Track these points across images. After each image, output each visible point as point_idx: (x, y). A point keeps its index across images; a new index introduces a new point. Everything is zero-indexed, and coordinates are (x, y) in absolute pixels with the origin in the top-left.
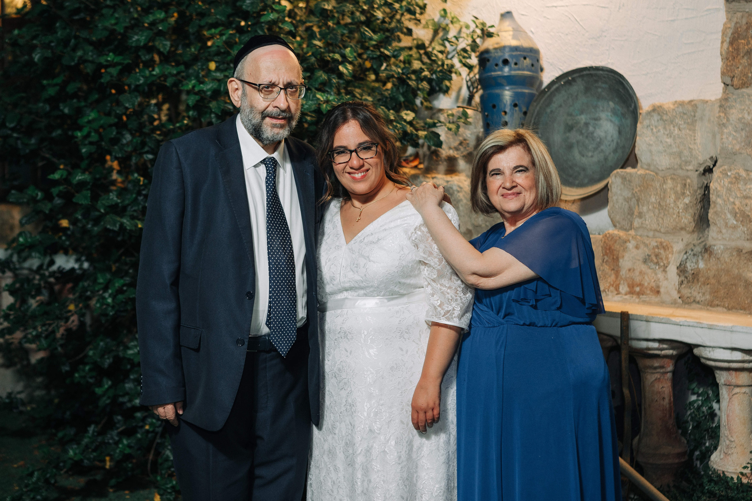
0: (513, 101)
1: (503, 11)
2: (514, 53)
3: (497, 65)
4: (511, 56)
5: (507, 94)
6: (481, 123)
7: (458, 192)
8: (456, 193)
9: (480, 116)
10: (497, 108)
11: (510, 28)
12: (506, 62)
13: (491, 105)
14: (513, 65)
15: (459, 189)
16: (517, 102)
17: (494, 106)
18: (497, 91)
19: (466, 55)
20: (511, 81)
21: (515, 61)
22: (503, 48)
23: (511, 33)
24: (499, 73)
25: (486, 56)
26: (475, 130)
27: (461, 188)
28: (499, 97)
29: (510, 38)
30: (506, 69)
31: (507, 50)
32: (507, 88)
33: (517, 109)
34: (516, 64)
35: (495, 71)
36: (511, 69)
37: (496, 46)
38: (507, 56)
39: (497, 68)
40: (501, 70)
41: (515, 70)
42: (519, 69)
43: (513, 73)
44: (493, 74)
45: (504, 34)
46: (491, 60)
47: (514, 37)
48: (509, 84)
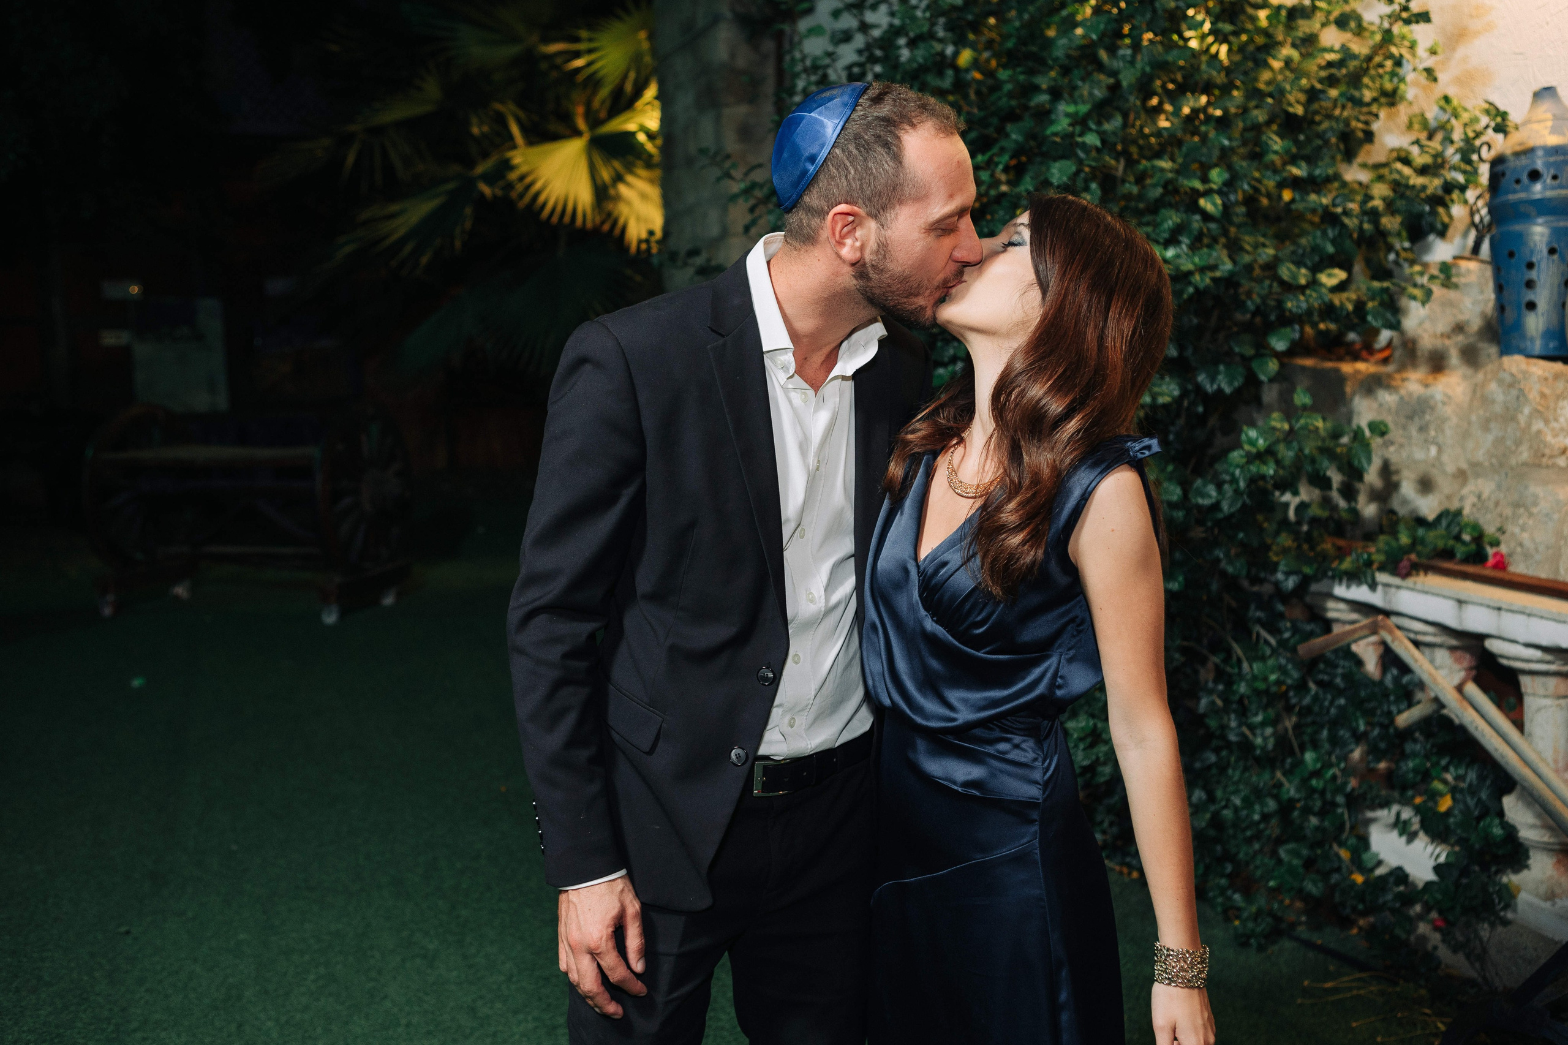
0: (1549, 243)
1: (1537, 87)
2: (1552, 159)
3: (1518, 181)
4: (1548, 165)
5: (1539, 232)
6: (1491, 285)
7: (1444, 403)
8: (1440, 405)
9: (1488, 272)
10: (1517, 255)
11: (1549, 116)
12: (1535, 175)
13: (1506, 252)
14: (1549, 181)
15: (1446, 400)
16: (1556, 246)
17: (1511, 255)
18: (1517, 227)
19: (1468, 168)
20: (1544, 207)
21: (1552, 172)
22: (1530, 151)
23: (1549, 124)
24: (1522, 195)
25: (1499, 168)
26: (1480, 297)
27: (1449, 397)
28: (1521, 238)
29: (1546, 132)
30: (1538, 187)
31: (1540, 153)
32: (1540, 220)
33: (1556, 257)
34: (1555, 177)
35: (1515, 192)
36: (1545, 188)
37: (1518, 148)
38: (1539, 165)
39: (1518, 187)
40: (1527, 189)
41: (1553, 188)
42: (1561, 187)
43: (1549, 194)
44: (1512, 197)
45: (1535, 126)
46: (1508, 173)
47: (1554, 131)
48: (1541, 213)
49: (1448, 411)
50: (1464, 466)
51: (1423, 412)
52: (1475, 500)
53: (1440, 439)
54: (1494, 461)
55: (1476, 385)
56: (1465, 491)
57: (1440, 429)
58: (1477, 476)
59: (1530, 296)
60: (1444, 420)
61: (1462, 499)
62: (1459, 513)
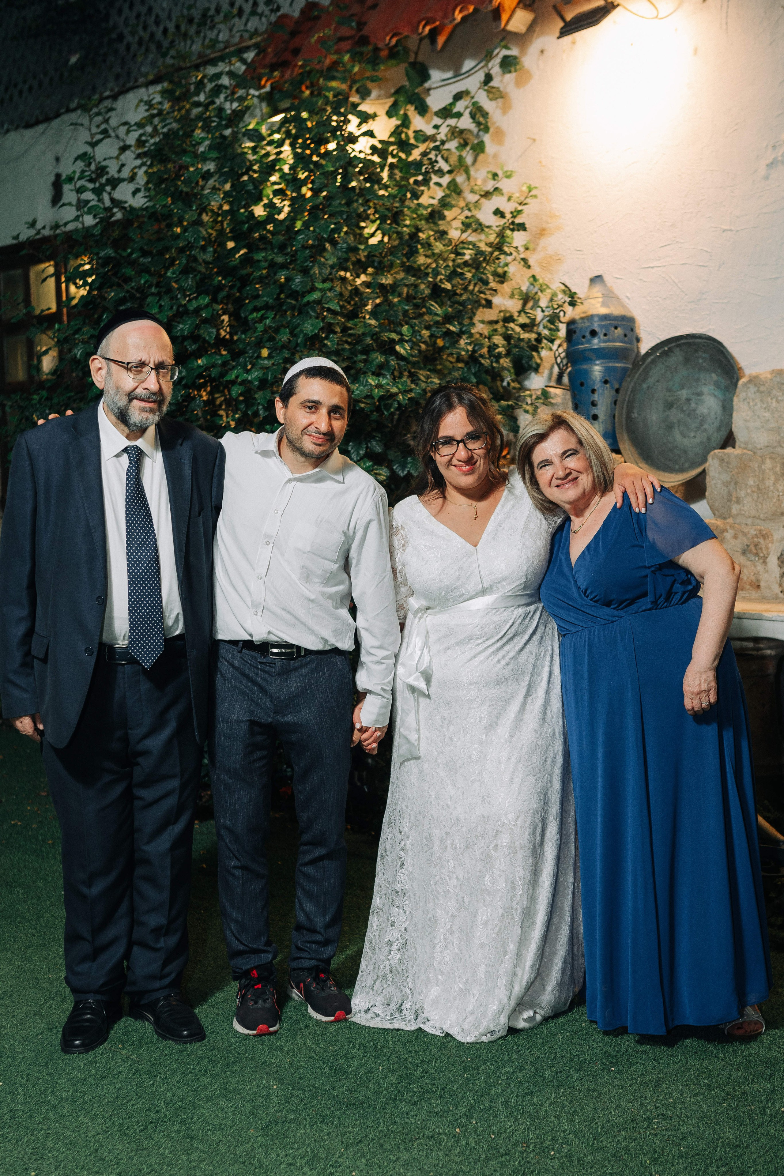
0: (603, 377)
1: (593, 275)
2: (603, 323)
3: (584, 337)
4: (601, 326)
5: (597, 370)
10: (586, 385)
11: (600, 295)
12: (594, 333)
13: (579, 383)
14: (602, 337)
16: (608, 378)
17: (582, 384)
18: (585, 367)
20: (602, 354)
21: (604, 331)
22: (590, 318)
23: (600, 300)
24: (587, 346)
25: (572, 327)
28: (587, 373)
29: (599, 305)
30: (596, 341)
31: (596, 319)
32: (598, 362)
33: (608, 385)
34: (605, 335)
35: (582, 344)
36: (600, 342)
37: (583, 315)
38: (595, 326)
39: (584, 340)
40: (589, 342)
41: (605, 342)
42: (609, 341)
43: (603, 345)
44: (581, 347)
45: (592, 301)
46: (578, 331)
47: (604, 304)
48: (599, 357)
59: (595, 411)
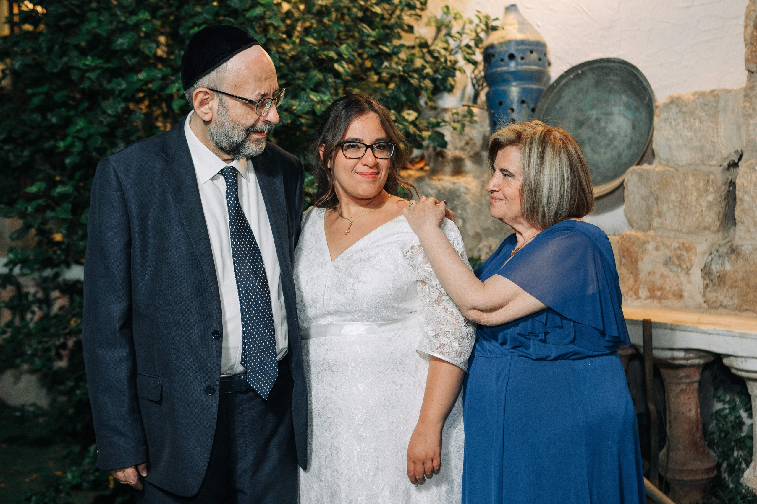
0: (520, 97)
1: (508, 4)
2: (521, 47)
3: (502, 60)
4: (518, 51)
5: (514, 91)
6: (487, 122)
7: (465, 193)
8: (463, 195)
9: (486, 114)
10: (504, 104)
11: (515, 22)
12: (512, 57)
13: (497, 102)
14: (519, 60)
15: (466, 191)
16: (524, 99)
17: (501, 104)
18: (503, 88)
19: (470, 51)
20: (519, 76)
21: (521, 55)
22: (508, 43)
23: (517, 26)
24: (505, 68)
25: (491, 51)
26: (481, 129)
27: (468, 190)
28: (505, 94)
29: (515, 31)
30: (513, 64)
31: (513, 44)
32: (514, 84)
33: (525, 105)
34: (522, 58)
35: (501, 66)
36: (517, 64)
37: (501, 40)
38: (513, 51)
39: (502, 63)
40: (507, 65)
41: (522, 65)
42: (526, 64)
43: (520, 68)
44: (499, 69)
46: (496, 55)
47: (519, 31)
48: (515, 79)
49: (468, 197)
50: (479, 230)
51: (453, 199)
52: (488, 250)
53: (464, 215)
54: (497, 226)
55: (483, 182)
56: (480, 246)
57: (464, 209)
58: (487, 236)
60: (466, 203)
61: (479, 250)
62: (479, 259)
